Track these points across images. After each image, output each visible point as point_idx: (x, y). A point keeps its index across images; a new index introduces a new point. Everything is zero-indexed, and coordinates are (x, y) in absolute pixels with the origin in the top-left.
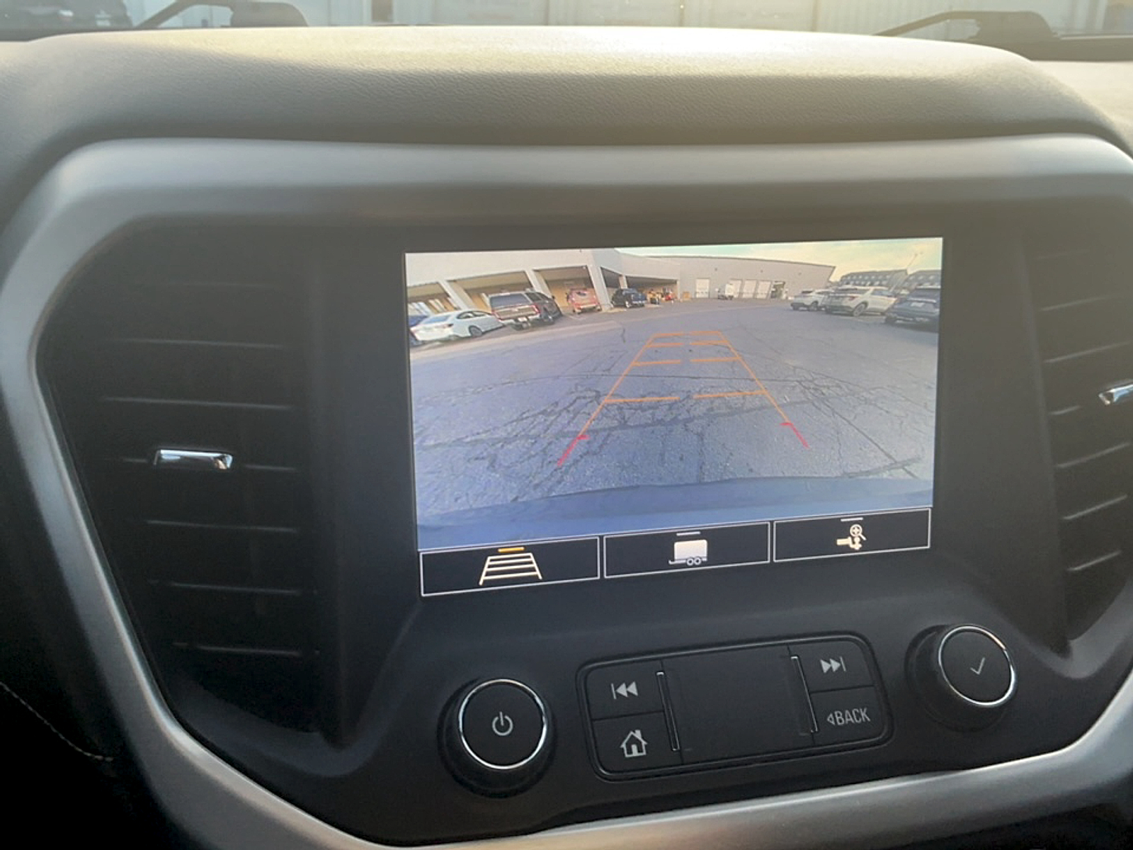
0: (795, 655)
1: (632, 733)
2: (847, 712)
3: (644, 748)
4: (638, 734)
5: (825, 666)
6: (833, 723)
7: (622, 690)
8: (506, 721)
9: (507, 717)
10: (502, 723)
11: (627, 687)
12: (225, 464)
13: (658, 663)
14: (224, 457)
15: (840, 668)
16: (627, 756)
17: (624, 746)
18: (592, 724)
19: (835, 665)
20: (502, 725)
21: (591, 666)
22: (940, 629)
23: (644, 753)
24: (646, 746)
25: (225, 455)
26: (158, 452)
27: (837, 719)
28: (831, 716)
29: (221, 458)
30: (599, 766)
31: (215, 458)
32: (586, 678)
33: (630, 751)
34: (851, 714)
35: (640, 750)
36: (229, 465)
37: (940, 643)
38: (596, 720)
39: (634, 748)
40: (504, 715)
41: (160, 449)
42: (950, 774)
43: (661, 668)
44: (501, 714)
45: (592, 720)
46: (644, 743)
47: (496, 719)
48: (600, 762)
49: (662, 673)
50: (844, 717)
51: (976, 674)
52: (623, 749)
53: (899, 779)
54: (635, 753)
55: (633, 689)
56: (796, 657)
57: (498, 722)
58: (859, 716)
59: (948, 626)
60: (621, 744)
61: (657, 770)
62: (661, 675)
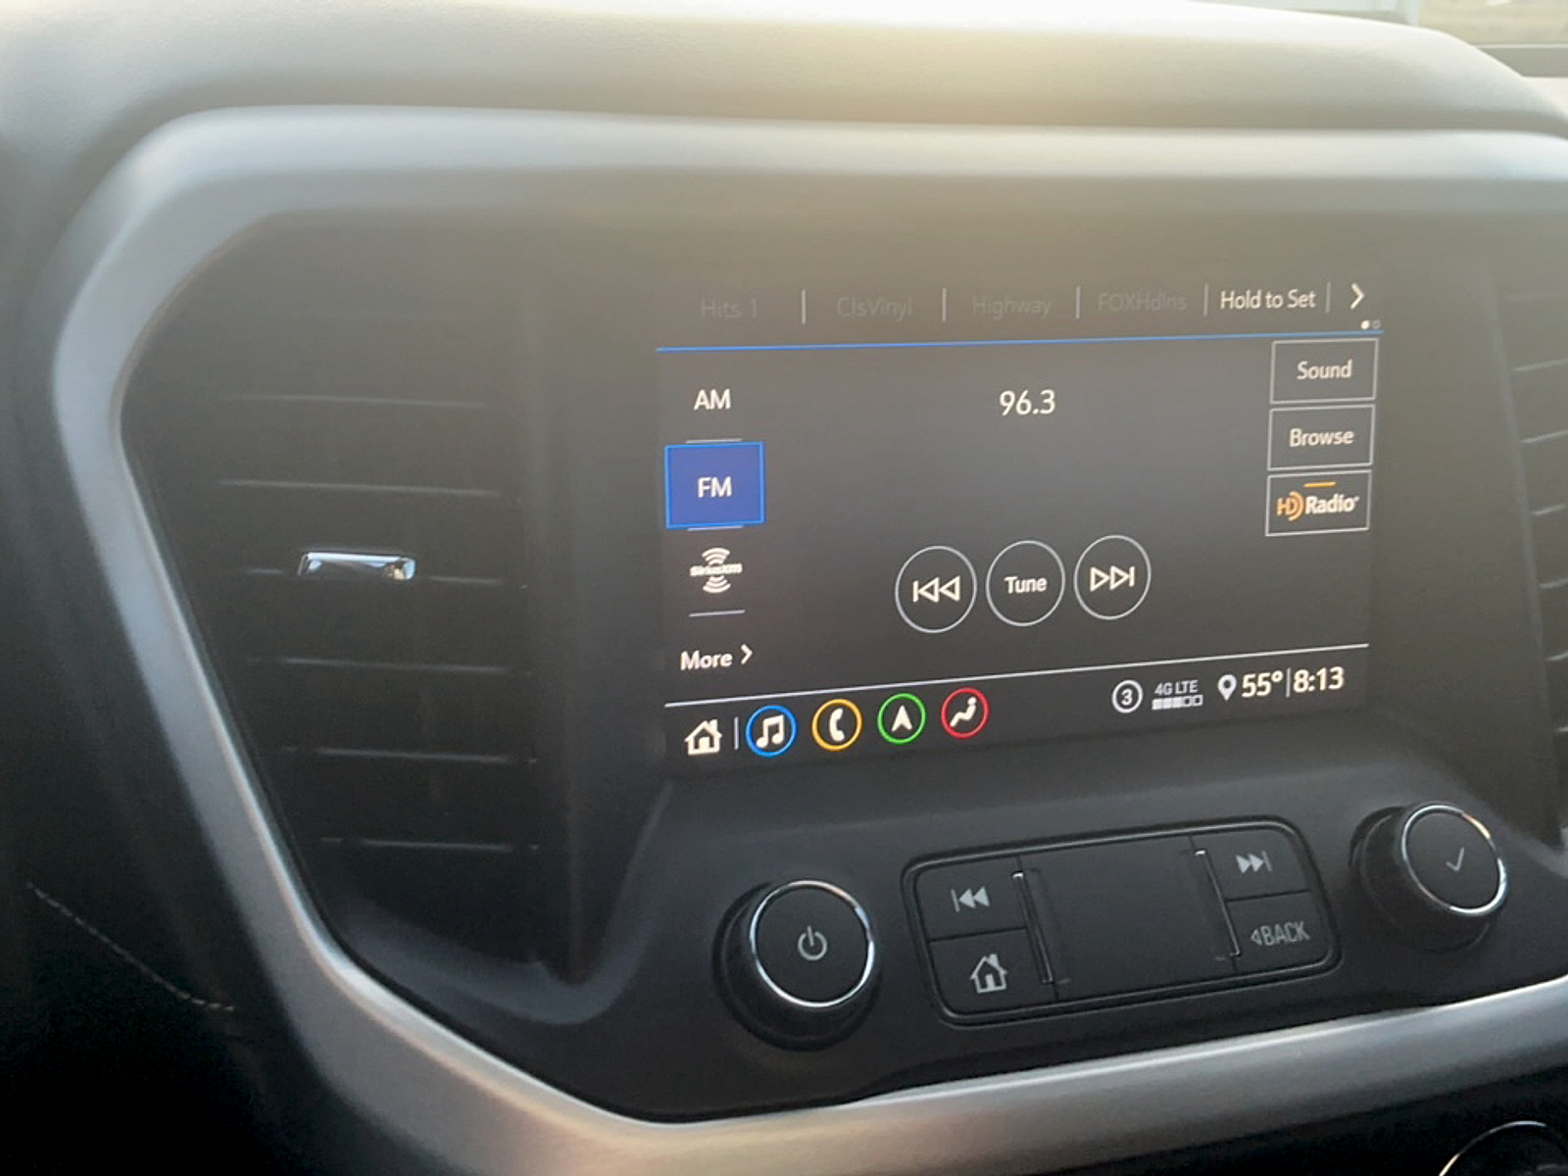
0: (1201, 849)
1: (984, 959)
2: (1277, 927)
3: (1003, 980)
4: (993, 960)
5: (1243, 865)
6: (1259, 942)
7: (967, 899)
8: (816, 939)
9: (818, 934)
10: (812, 943)
11: (974, 894)
12: (405, 574)
13: (1014, 860)
14: (404, 563)
15: (1264, 866)
16: (980, 990)
17: (975, 976)
18: (928, 947)
19: (1256, 863)
20: (812, 945)
21: (920, 865)
22: (1398, 813)
23: (1003, 987)
24: (1006, 977)
25: (404, 559)
26: (304, 557)
27: (1265, 936)
28: (1256, 932)
29: (399, 565)
30: (942, 1005)
31: (389, 564)
32: (915, 881)
33: (984, 985)
34: (1283, 929)
35: (998, 982)
36: (409, 576)
37: (1402, 832)
38: (935, 940)
39: (989, 979)
40: (814, 931)
41: (307, 553)
42: (1416, 1012)
43: (1017, 869)
44: (809, 929)
45: (928, 942)
46: (1002, 972)
47: (803, 937)
48: (943, 1000)
49: (1020, 875)
50: (1273, 933)
51: (1453, 872)
52: (973, 981)
53: (1345, 1020)
54: (991, 987)
55: (982, 897)
56: (1202, 852)
57: (806, 941)
58: (1293, 932)
59: (1412, 806)
60: (971, 973)
61: (1023, 1010)
62: (1018, 878)
